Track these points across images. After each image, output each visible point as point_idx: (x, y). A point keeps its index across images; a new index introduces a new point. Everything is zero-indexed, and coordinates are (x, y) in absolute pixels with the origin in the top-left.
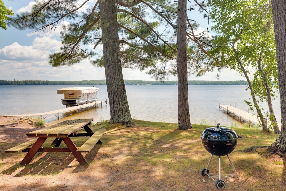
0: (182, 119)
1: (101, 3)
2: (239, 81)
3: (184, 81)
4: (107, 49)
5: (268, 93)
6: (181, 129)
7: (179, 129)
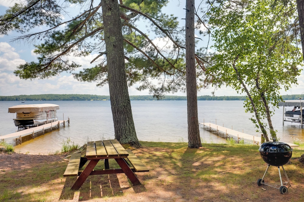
0: (193, 137)
1: (107, 15)
2: (204, 96)
3: (195, 99)
4: (113, 64)
5: (267, 110)
6: (193, 148)
7: (191, 148)
